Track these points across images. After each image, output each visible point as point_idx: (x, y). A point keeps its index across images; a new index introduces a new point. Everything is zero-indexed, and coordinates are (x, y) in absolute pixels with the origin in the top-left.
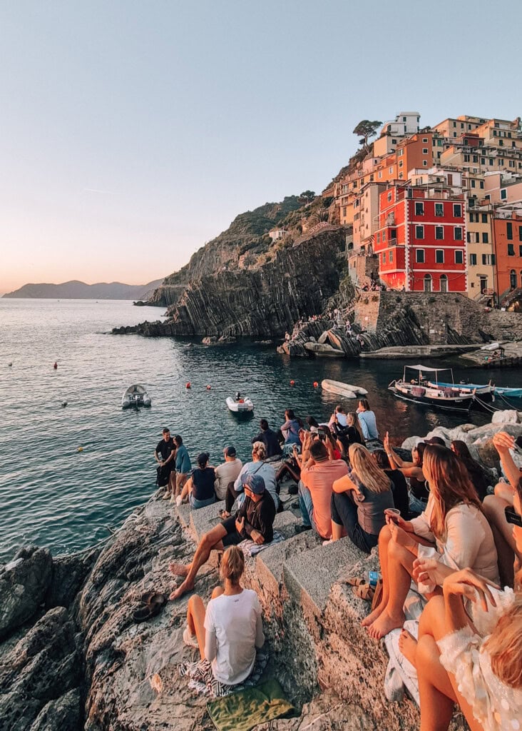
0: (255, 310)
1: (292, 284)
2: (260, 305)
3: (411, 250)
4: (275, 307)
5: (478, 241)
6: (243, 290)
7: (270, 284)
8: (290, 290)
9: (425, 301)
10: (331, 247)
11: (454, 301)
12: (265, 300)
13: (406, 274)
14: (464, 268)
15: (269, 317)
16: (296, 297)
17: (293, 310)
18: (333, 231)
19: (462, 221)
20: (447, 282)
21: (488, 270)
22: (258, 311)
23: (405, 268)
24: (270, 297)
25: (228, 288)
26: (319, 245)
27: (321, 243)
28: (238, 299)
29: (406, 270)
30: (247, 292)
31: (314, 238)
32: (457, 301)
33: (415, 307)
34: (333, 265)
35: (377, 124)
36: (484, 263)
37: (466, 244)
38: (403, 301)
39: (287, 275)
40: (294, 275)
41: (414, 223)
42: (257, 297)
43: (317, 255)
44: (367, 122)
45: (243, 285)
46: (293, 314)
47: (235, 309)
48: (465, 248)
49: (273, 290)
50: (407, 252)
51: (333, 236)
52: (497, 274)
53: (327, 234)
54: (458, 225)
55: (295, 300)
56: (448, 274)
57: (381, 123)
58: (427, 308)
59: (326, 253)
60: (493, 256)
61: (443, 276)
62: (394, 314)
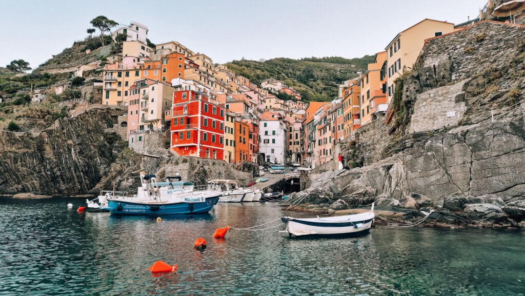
0: (40, 172)
1: (75, 150)
2: (45, 167)
3: (201, 132)
4: (60, 170)
5: (229, 133)
6: (27, 152)
7: (54, 149)
8: (74, 156)
9: (211, 164)
10: (100, 123)
11: (222, 165)
12: (50, 163)
13: (198, 147)
14: (223, 147)
15: (54, 179)
16: (79, 162)
17: (78, 174)
18: (102, 110)
19: (223, 119)
20: (216, 154)
21: (232, 149)
22: (43, 173)
23: (197, 143)
24: (55, 160)
25: (9, 149)
26: (91, 119)
27: (92, 118)
28: (21, 161)
29: (198, 145)
30: (32, 155)
31: (87, 113)
32: (224, 165)
33: (206, 167)
34: (102, 138)
35: (113, 23)
36: (231, 145)
37: (224, 133)
38: (200, 163)
39: (70, 142)
40: (77, 143)
41: (204, 116)
42: (42, 160)
43: (90, 128)
44: (104, 18)
45: (27, 148)
46: (78, 177)
47: (19, 171)
48: (224, 135)
49: (58, 155)
50: (199, 133)
51: (102, 113)
52: (235, 152)
53: (96, 111)
54: (222, 121)
55: (78, 164)
56: (217, 149)
57: (117, 24)
58: (212, 168)
59: (96, 127)
60: (234, 142)
61: (214, 150)
62: (196, 171)
